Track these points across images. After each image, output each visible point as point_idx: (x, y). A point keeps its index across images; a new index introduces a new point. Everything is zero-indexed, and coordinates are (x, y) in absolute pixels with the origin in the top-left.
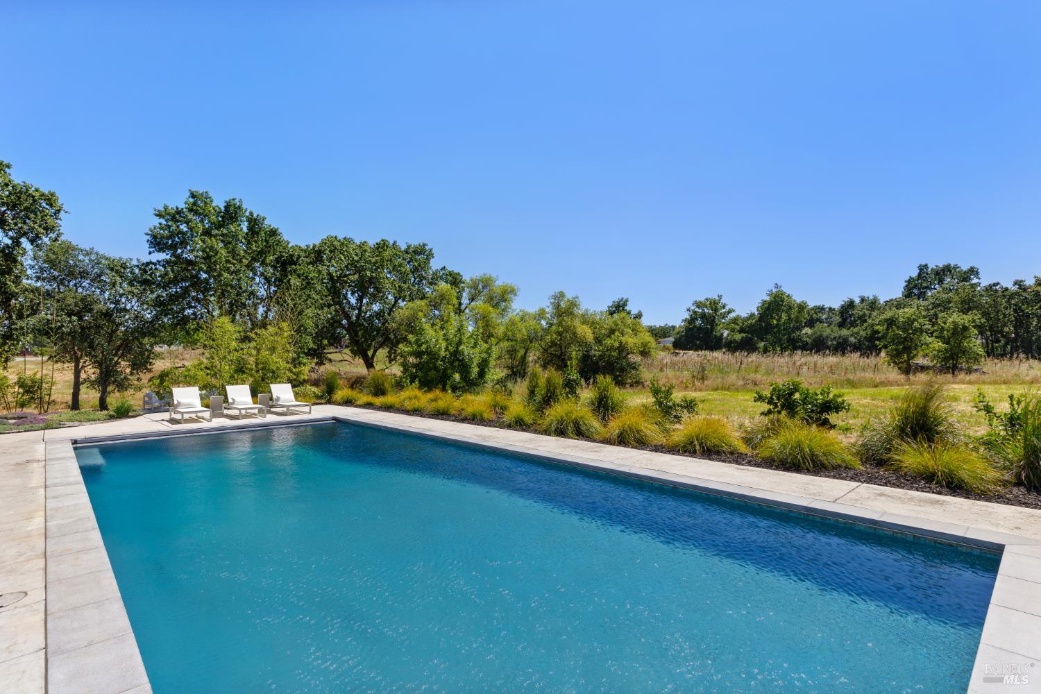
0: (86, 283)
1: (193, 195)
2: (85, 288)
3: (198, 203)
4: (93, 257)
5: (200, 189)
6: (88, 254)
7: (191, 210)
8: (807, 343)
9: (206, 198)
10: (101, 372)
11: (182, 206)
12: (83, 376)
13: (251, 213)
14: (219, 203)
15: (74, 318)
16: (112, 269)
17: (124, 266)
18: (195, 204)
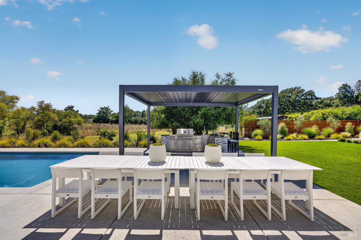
8: (133, 122)
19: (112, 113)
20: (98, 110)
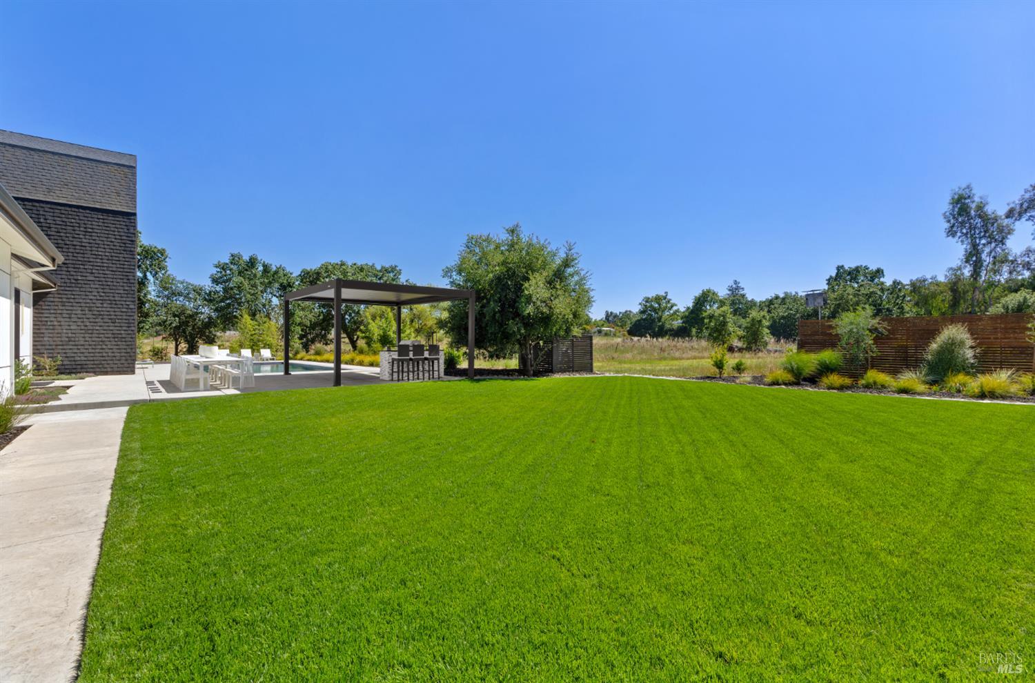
0: (181, 299)
1: (232, 256)
2: (180, 301)
3: (235, 259)
4: (185, 285)
5: (236, 252)
6: (182, 283)
7: (232, 263)
9: (240, 257)
10: (189, 347)
11: (228, 261)
12: (180, 348)
13: (264, 262)
14: (246, 258)
15: (177, 318)
16: (194, 291)
17: (201, 289)
18: (233, 259)
19: (675, 308)
20: (640, 304)
